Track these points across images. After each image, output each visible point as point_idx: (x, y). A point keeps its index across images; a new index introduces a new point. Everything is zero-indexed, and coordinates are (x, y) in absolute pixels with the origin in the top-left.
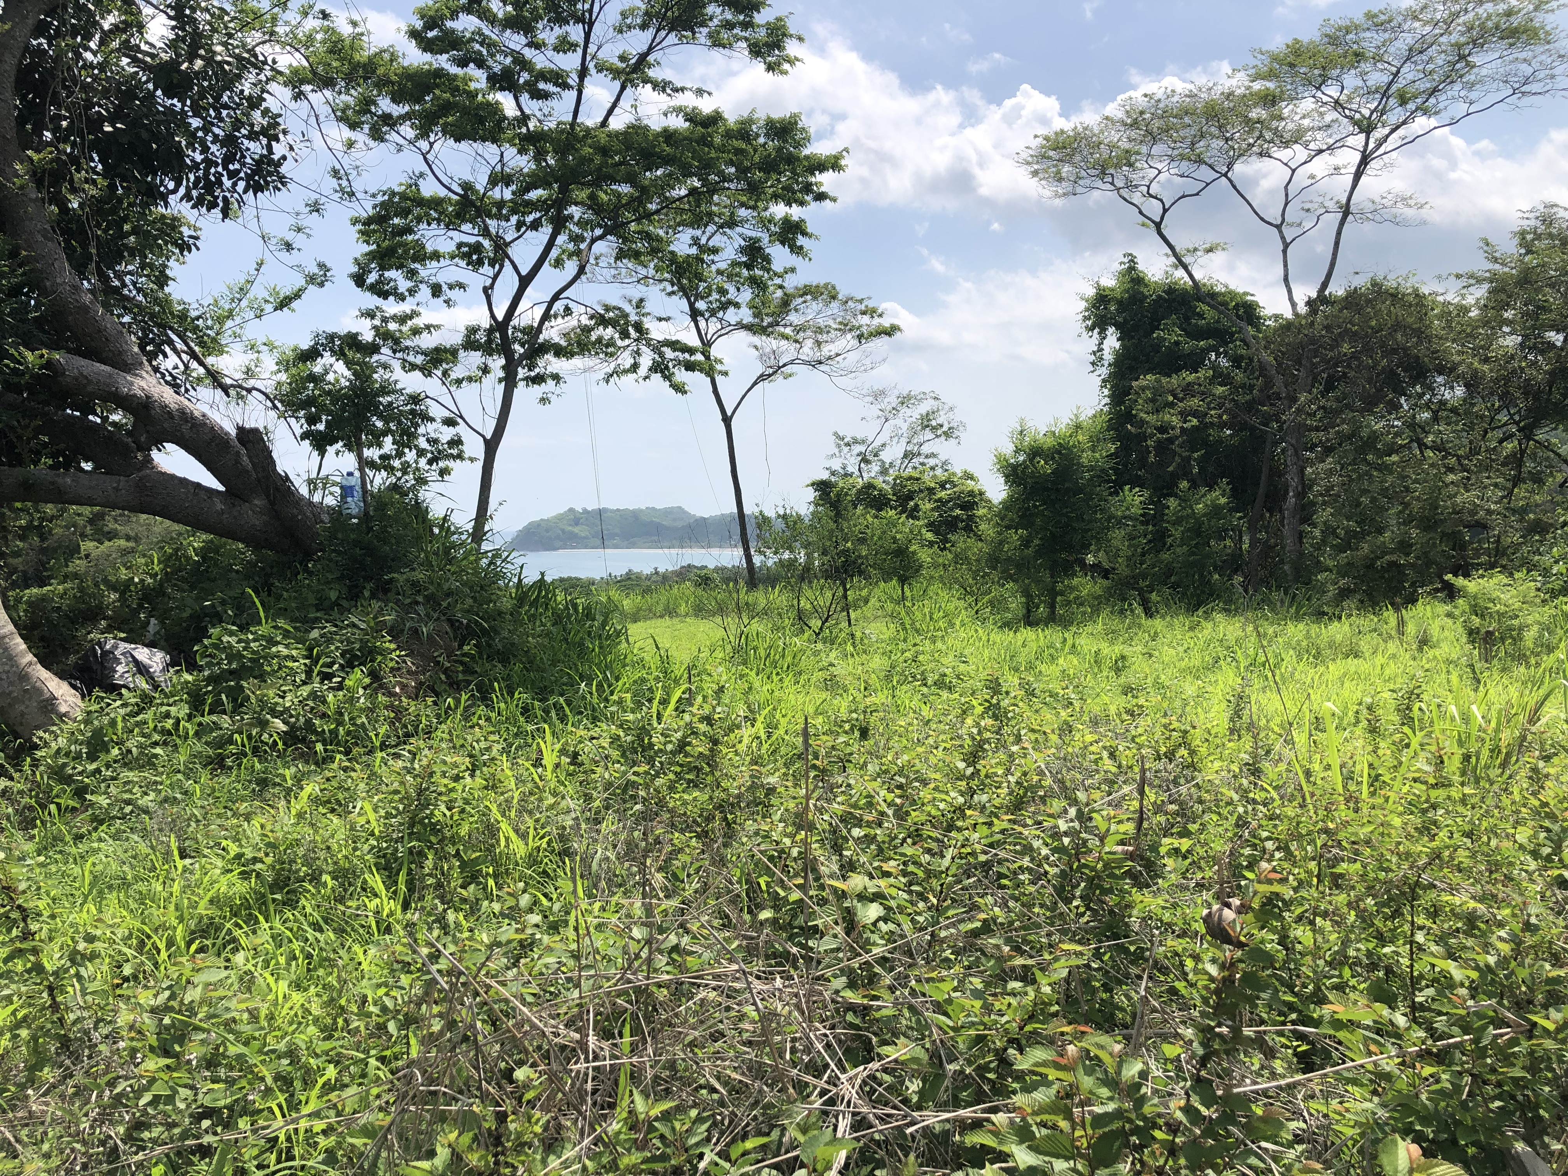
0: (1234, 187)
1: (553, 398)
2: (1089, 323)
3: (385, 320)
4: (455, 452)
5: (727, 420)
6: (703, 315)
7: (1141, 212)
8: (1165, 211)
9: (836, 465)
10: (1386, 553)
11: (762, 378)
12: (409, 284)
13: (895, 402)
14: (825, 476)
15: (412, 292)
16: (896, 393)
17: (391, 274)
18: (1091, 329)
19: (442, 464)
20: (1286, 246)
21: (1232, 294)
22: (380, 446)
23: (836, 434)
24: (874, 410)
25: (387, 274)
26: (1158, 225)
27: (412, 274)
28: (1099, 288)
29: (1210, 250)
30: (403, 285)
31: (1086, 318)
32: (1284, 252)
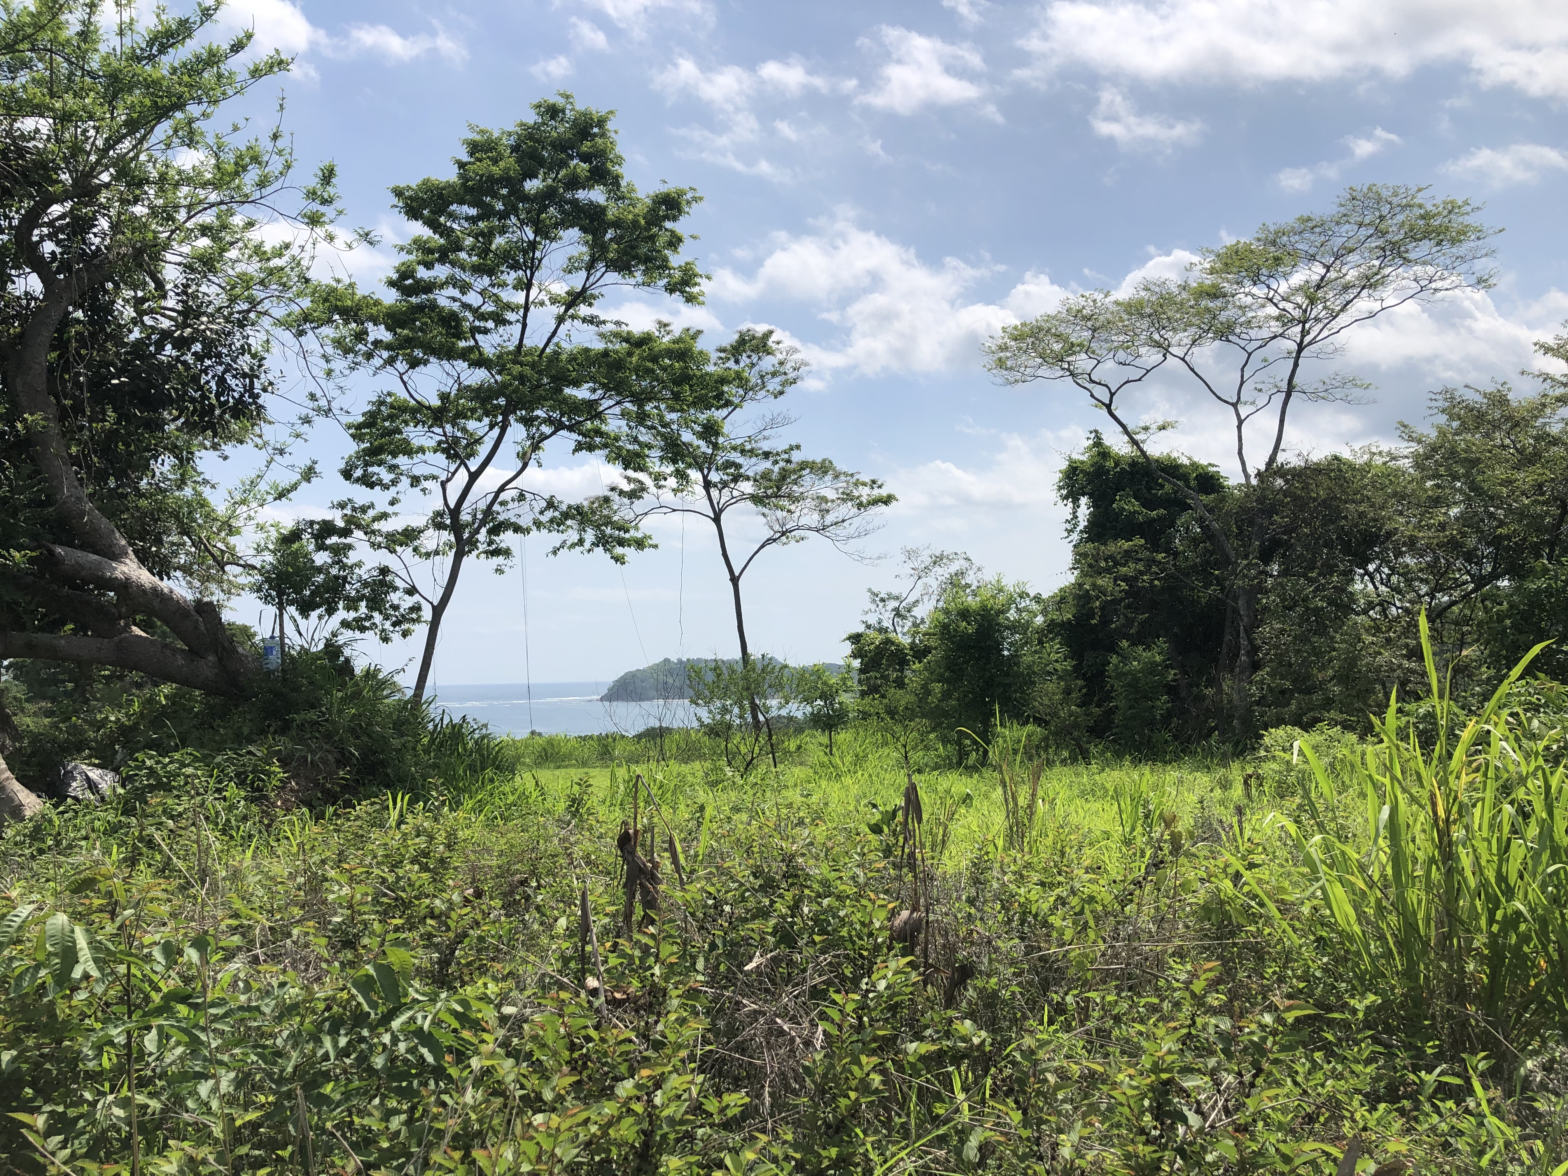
0: (1192, 370)
1: (506, 569)
2: (1064, 492)
3: (354, 509)
4: (414, 616)
5: (735, 580)
6: (715, 486)
7: (1092, 396)
8: (1112, 395)
9: (872, 620)
10: (1313, 709)
11: (771, 541)
12: (392, 476)
13: (928, 561)
14: (861, 629)
15: (394, 482)
16: (929, 552)
17: (375, 469)
18: (1065, 498)
19: (405, 626)
20: (1241, 422)
21: (1195, 466)
22: (356, 610)
23: (870, 590)
24: (907, 569)
25: (370, 469)
26: (1108, 407)
27: (393, 468)
28: (1070, 460)
29: (1163, 428)
30: (386, 477)
31: (1060, 488)
32: (1239, 428)
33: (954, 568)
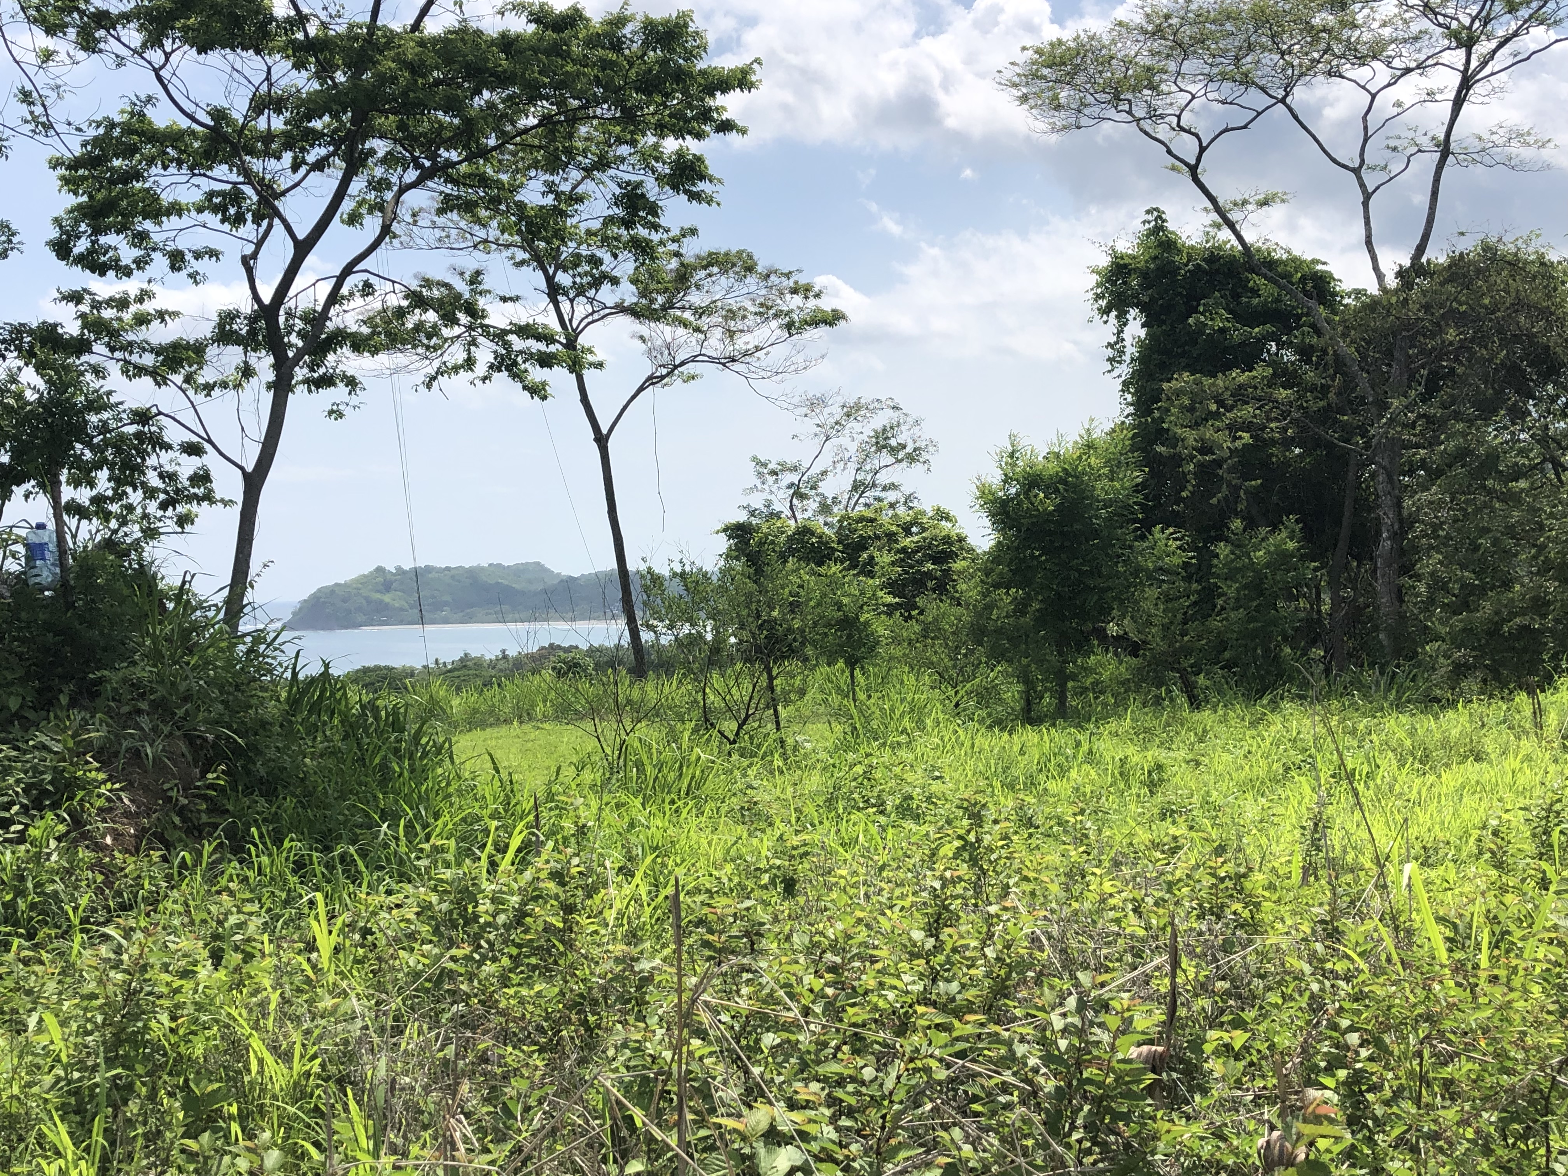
0: (1296, 117)
1: (347, 411)
2: (1103, 303)
3: (96, 305)
4: (200, 491)
5: (602, 440)
6: (566, 294)
7: (1169, 152)
8: (1202, 149)
9: (757, 502)
10: (1516, 615)
11: (652, 380)
12: (137, 253)
13: (838, 413)
14: (742, 517)
15: (141, 263)
16: (840, 400)
17: (109, 239)
18: (1106, 311)
19: (179, 509)
20: (1367, 197)
21: (1297, 262)
22: (92, 484)
23: (755, 459)
24: (809, 426)
25: (103, 240)
26: (1193, 170)
27: (141, 238)
28: (1114, 255)
29: (1264, 203)
30: (128, 254)
31: (1098, 297)
32: (1365, 204)
33: (879, 421)
